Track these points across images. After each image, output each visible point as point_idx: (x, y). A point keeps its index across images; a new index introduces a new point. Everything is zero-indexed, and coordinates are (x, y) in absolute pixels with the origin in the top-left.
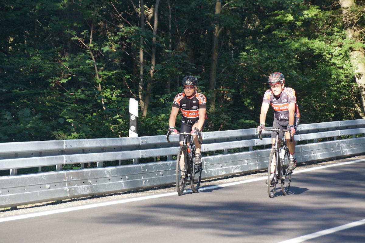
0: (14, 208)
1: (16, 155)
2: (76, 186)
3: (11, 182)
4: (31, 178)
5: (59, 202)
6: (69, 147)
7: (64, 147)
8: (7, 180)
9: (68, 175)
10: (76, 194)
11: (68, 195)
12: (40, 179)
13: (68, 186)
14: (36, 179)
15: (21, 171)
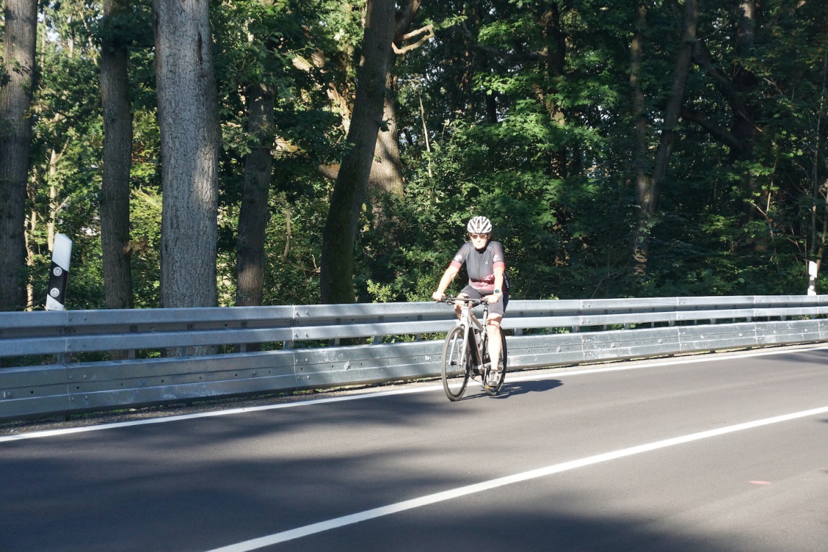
0: (713, 352)
1: (716, 307)
2: (763, 336)
3: (711, 330)
4: (727, 328)
5: (749, 349)
6: (758, 302)
7: (755, 302)
8: (708, 329)
9: (758, 326)
10: (763, 343)
11: (757, 343)
12: (735, 329)
13: (757, 335)
14: (731, 329)
15: (719, 321)
